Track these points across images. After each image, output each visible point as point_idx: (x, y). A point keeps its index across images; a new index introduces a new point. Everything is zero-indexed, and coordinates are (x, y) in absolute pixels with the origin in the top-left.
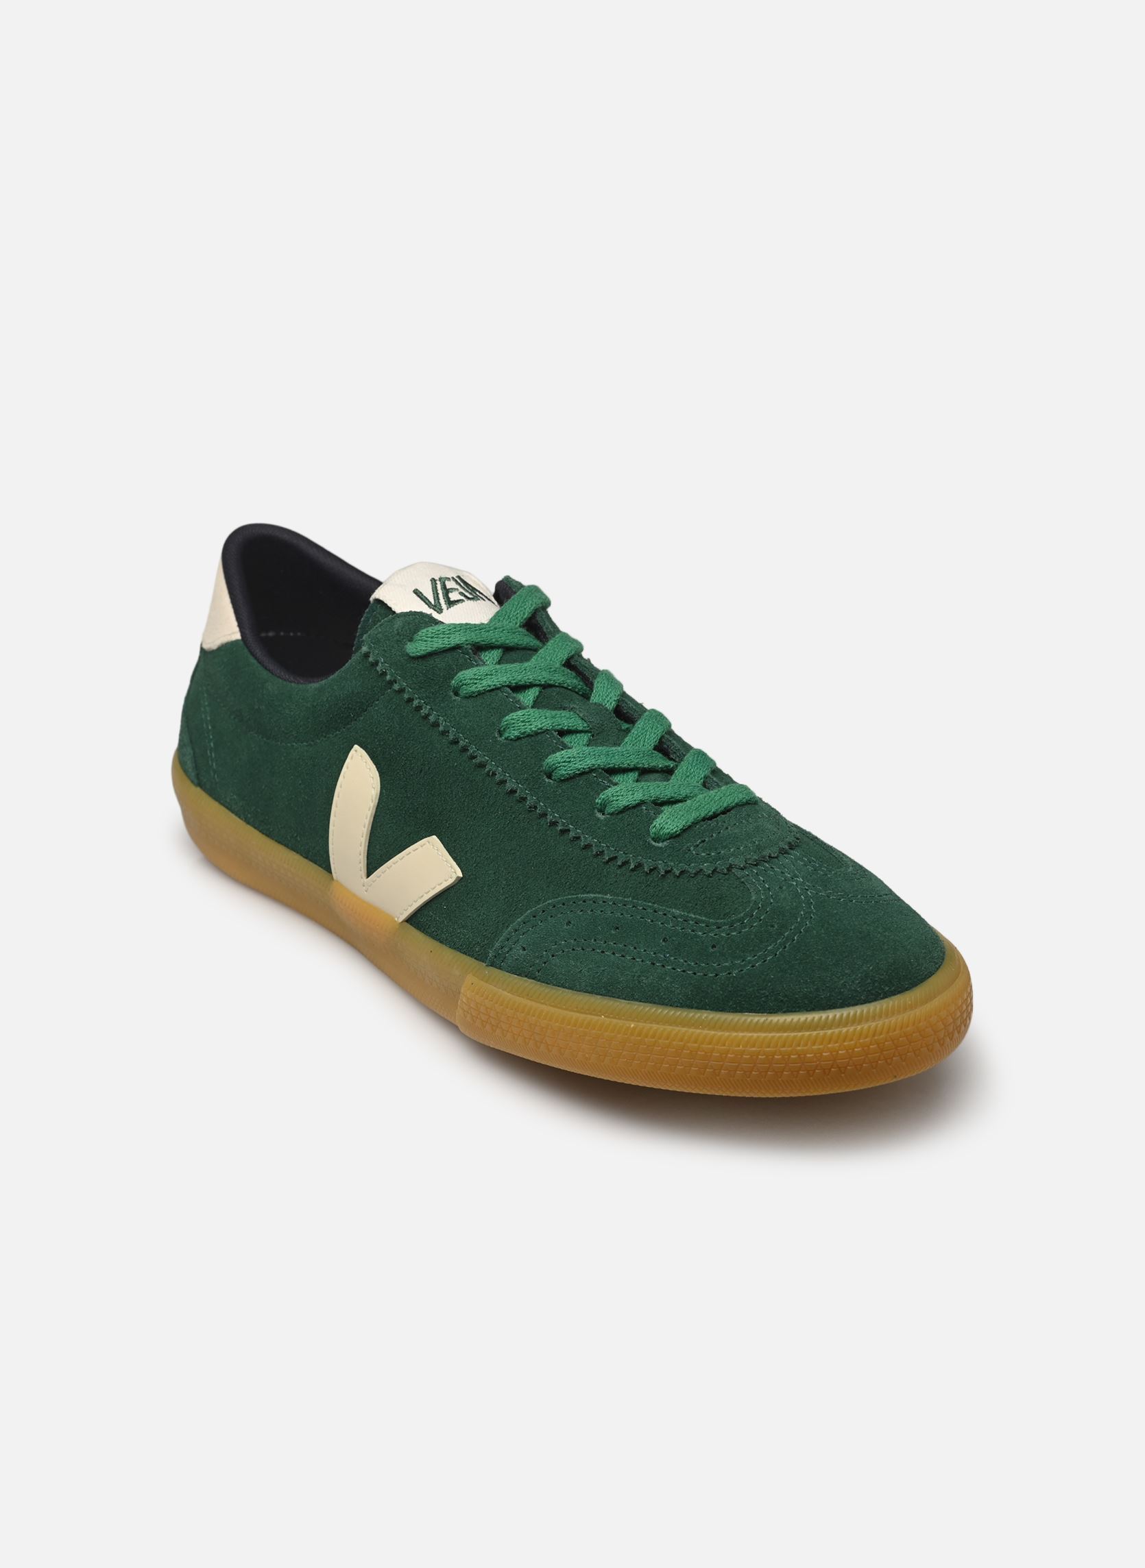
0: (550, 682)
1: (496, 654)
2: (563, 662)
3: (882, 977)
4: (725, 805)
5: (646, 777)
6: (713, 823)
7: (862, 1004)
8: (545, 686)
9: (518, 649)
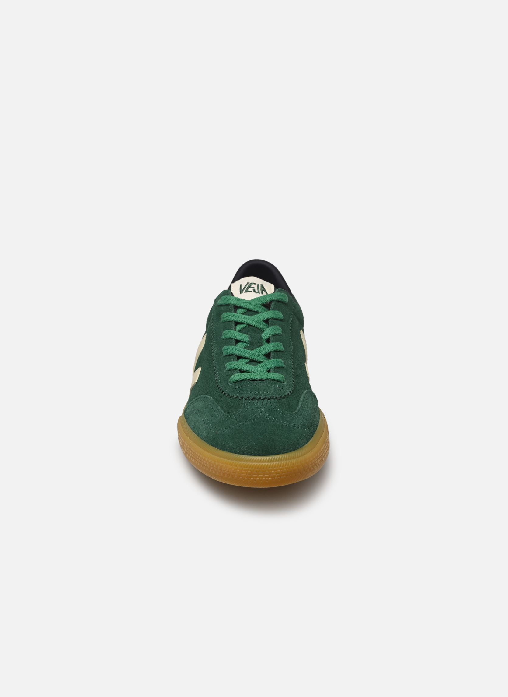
0: (251, 324)
1: (243, 311)
2: (264, 320)
3: (256, 448)
4: (262, 378)
5: (251, 363)
6: (252, 382)
7: (245, 455)
8: (249, 325)
9: (252, 311)
